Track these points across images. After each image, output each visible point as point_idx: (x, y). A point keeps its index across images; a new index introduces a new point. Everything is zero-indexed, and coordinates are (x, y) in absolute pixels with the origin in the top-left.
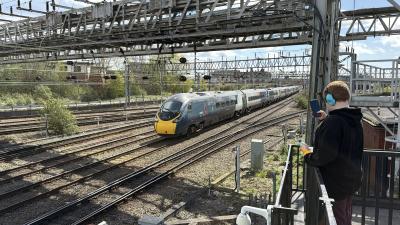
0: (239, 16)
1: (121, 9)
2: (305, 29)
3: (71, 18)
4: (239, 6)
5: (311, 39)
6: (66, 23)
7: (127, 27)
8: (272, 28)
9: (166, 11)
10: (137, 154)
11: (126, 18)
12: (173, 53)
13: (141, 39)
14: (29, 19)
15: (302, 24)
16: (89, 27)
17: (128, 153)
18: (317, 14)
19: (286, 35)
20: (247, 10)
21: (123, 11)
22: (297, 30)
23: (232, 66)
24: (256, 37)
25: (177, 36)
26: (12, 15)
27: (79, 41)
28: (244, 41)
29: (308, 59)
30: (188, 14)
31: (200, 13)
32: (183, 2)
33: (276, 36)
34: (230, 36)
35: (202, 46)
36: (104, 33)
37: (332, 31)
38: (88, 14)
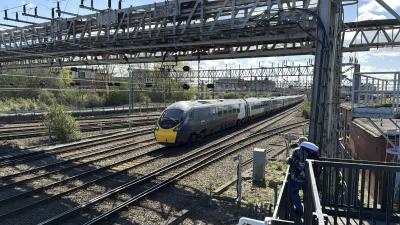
0: (242, 26)
1: (126, 16)
2: (308, 40)
3: (75, 25)
4: (243, 15)
5: (314, 50)
6: (71, 29)
7: (131, 34)
8: (276, 38)
9: (171, 19)
10: (139, 161)
11: (131, 25)
12: (176, 61)
13: (145, 47)
14: (35, 25)
15: (305, 35)
17: (129, 160)
18: (321, 25)
19: (290, 45)
20: (251, 20)
21: (127, 19)
22: (300, 40)
23: (235, 75)
24: (260, 47)
25: (181, 44)
26: (17, 20)
28: (247, 50)
29: (311, 69)
30: (192, 22)
31: (204, 22)
32: (188, 11)
33: (279, 46)
34: (234, 46)
35: (206, 54)
36: (109, 41)
37: (335, 42)
38: (93, 21)
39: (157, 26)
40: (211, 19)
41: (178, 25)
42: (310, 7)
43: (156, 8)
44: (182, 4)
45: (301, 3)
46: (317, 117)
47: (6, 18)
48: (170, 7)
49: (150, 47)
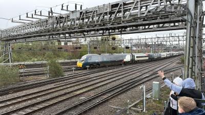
0: (145, 15)
1: (84, 13)
2: (182, 21)
3: (60, 19)
4: (145, 9)
5: (186, 27)
7: (87, 23)
8: (163, 20)
9: (106, 14)
10: (91, 88)
11: (86, 18)
12: (109, 35)
13: (93, 28)
14: (41, 20)
15: (180, 18)
16: (69, 23)
17: (86, 87)
18: (189, 13)
19: (172, 24)
20: (149, 12)
21: (85, 15)
22: (178, 21)
23: (143, 41)
24: (155, 26)
25: (112, 26)
26: (32, 18)
27: (63, 30)
28: (148, 28)
29: (185, 37)
30: (118, 14)
31: (124, 14)
32: (115, 9)
33: (166, 25)
34: (141, 26)
35: (125, 31)
36: (75, 26)
37: (198, 22)
38: (68, 16)
39: (99, 17)
40: (128, 12)
41: (110, 17)
42: (182, 3)
43: (99, 8)
44: (112, 5)
45: (178, 1)
46: (189, 65)
47: (27, 17)
48: (106, 7)
49: (96, 28)
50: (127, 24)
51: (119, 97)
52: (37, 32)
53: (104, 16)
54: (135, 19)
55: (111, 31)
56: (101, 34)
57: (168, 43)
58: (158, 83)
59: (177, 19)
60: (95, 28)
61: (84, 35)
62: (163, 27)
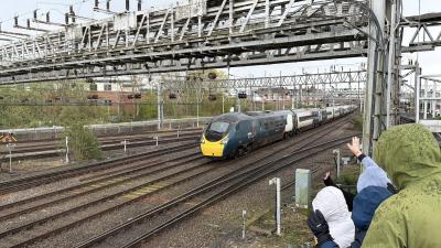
0: (279, 24)
1: (146, 19)
2: (359, 38)
3: (91, 31)
4: (280, 12)
5: (366, 51)
6: (87, 36)
7: (152, 40)
9: (195, 21)
10: (165, 184)
11: (152, 29)
12: (204, 68)
13: (167, 53)
15: (355, 32)
16: (113, 41)
17: (152, 183)
19: (337, 46)
20: (288, 17)
21: (148, 22)
23: (276, 84)
24: (302, 48)
25: (208, 48)
26: (29, 28)
27: (100, 56)
28: (287, 53)
29: (363, 74)
30: (221, 22)
31: (234, 22)
32: (217, 9)
33: (325, 46)
34: (270, 48)
35: (238, 59)
36: (127, 47)
37: (392, 39)
38: (110, 25)
39: (181, 28)
40: (243, 19)
41: (205, 27)
43: (179, 8)
46: (372, 131)
47: (17, 26)
48: (194, 6)
49: (173, 52)
50: (242, 45)
51: (224, 203)
52: (40, 61)
53: (190, 27)
54: (259, 34)
55: (206, 59)
56: (186, 67)
57: (327, 86)
58: (308, 171)
59: (348, 33)
60: (170, 52)
61: (147, 67)
62: (317, 51)
